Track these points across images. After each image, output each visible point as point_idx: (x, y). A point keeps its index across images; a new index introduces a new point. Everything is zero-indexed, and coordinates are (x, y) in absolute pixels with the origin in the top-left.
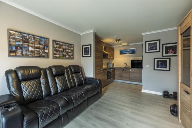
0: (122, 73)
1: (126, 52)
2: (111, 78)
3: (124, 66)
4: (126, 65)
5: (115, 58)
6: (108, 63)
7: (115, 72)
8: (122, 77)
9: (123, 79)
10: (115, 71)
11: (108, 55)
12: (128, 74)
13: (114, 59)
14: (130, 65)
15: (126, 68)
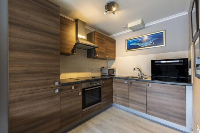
0: (127, 90)
1: (138, 44)
2: (101, 101)
3: (136, 74)
4: (139, 72)
5: (117, 58)
6: (103, 67)
7: (114, 87)
8: (129, 99)
9: (130, 104)
10: (114, 84)
11: (96, 49)
12: (141, 95)
13: (114, 59)
14: (147, 72)
15: (140, 79)
